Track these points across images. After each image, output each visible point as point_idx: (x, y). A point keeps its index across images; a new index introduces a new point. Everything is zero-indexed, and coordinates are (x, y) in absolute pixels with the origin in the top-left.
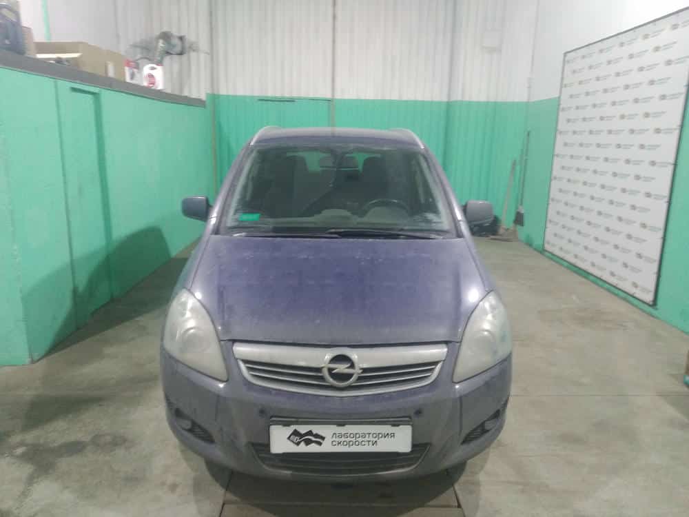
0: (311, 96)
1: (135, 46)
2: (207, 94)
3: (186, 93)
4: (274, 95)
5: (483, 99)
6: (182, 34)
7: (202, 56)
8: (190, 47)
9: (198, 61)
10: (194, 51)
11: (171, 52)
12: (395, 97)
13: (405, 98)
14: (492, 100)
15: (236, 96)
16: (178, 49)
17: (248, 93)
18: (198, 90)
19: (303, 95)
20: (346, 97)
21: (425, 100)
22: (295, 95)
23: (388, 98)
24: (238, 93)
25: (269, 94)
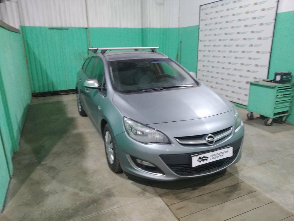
0: (77, 26)
2: (20, 26)
5: (159, 27)
9: (12, 8)
10: (8, 1)
12: (118, 26)
13: (123, 27)
14: (162, 27)
17: (42, 25)
19: (73, 26)
20: (95, 26)
22: (68, 26)
23: (115, 27)
24: (36, 26)
25: (55, 25)
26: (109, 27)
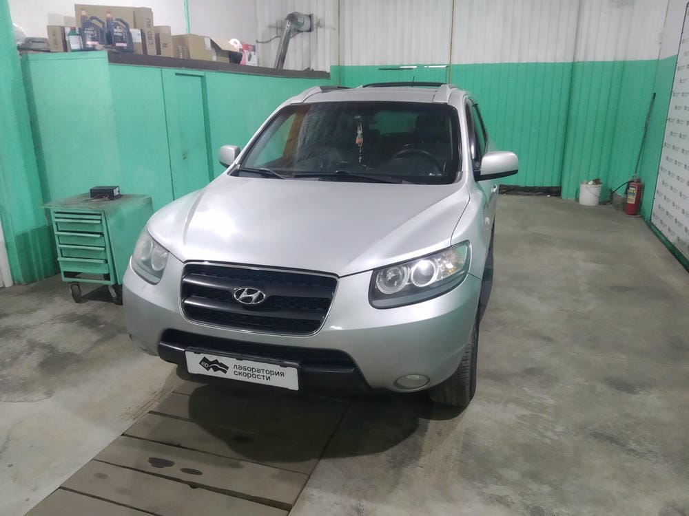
1: (270, 27)
2: (332, 67)
3: (313, 67)
4: (393, 64)
5: (609, 58)
6: (311, 13)
7: (328, 32)
8: (318, 25)
9: (324, 37)
10: (321, 27)
11: (300, 30)
12: (514, 60)
13: (525, 61)
14: (620, 58)
15: (359, 67)
16: (307, 26)
17: (369, 64)
18: (323, 63)
19: (421, 62)
20: (464, 63)
21: (548, 62)
22: (413, 62)
23: (506, 61)
24: (361, 64)
25: (390, 63)
26: (493, 62)
